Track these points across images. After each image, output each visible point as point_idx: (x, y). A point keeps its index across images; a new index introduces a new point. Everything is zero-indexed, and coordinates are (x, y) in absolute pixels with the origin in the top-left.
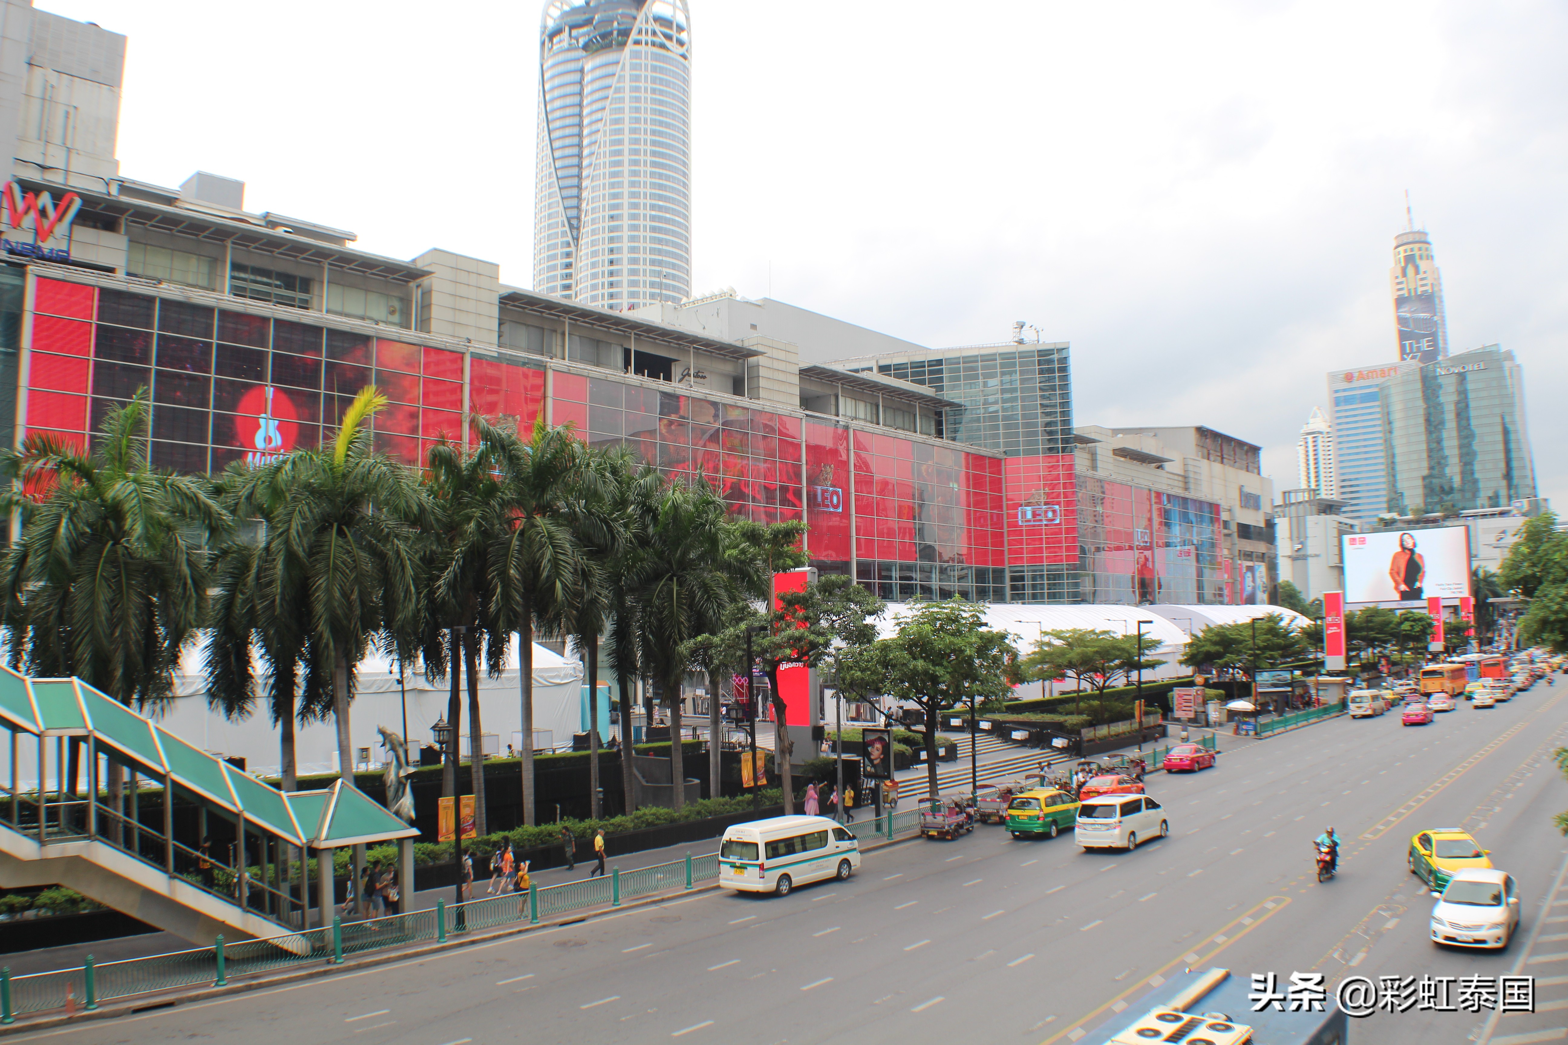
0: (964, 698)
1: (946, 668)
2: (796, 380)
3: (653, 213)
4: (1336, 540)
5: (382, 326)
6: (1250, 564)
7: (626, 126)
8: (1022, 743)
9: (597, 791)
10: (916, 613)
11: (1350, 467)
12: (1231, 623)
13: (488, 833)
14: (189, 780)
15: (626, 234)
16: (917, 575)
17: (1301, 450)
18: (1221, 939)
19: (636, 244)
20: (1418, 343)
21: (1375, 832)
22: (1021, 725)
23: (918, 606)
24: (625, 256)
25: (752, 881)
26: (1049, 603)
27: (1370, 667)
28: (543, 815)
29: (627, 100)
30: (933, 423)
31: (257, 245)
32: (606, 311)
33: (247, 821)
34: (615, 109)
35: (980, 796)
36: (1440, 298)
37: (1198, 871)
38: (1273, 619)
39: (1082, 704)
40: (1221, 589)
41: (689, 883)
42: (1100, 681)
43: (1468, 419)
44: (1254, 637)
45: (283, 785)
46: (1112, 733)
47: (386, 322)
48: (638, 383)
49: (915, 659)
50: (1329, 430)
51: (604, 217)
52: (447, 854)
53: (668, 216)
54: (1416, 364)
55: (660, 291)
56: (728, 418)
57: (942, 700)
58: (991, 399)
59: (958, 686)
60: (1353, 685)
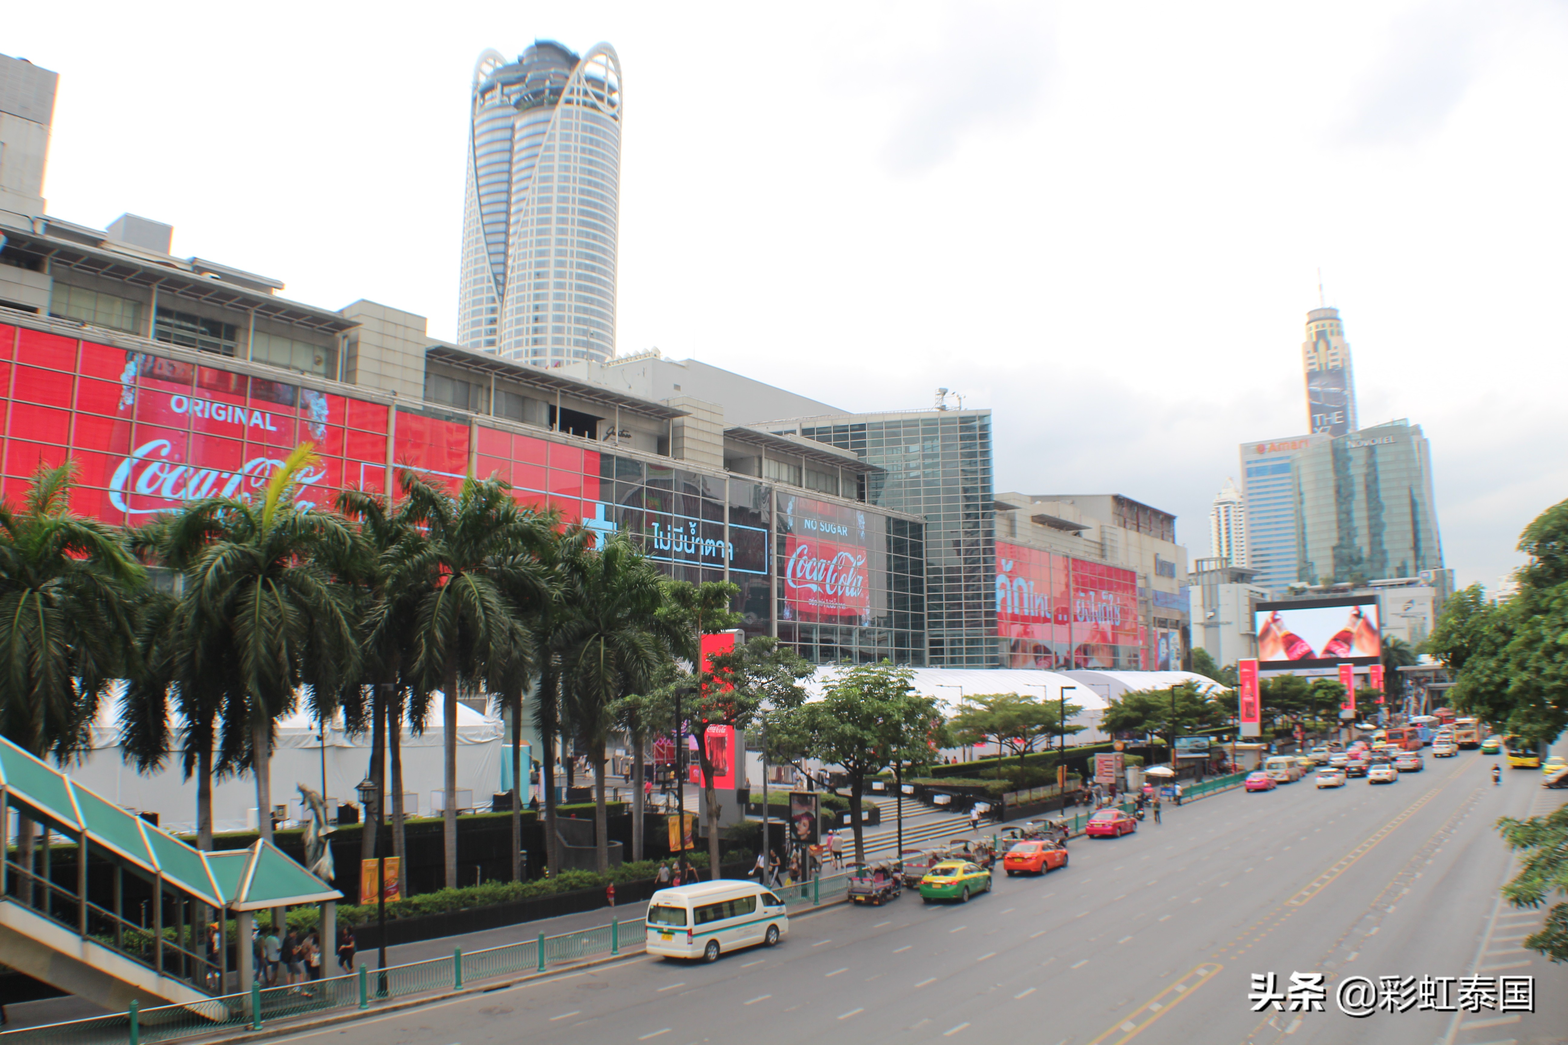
0: (892, 763)
1: (874, 732)
2: (720, 441)
3: (580, 271)
4: (1247, 610)
5: (307, 376)
6: (1164, 630)
7: (555, 185)
8: (944, 808)
9: (520, 855)
10: (844, 676)
11: (1261, 537)
12: (1151, 689)
13: (409, 895)
14: (106, 838)
15: (551, 291)
16: (838, 638)
17: (1213, 520)
18: (1156, 1007)
19: (561, 302)
20: (1328, 416)
21: (1301, 898)
22: (943, 790)
23: (846, 669)
24: (550, 313)
25: (680, 947)
26: (967, 668)
27: (1285, 733)
28: (465, 878)
29: (557, 158)
30: (855, 487)
31: (183, 290)
32: (531, 367)
33: (165, 881)
34: (545, 167)
35: (906, 861)
36: (1350, 373)
37: (1128, 938)
38: (1190, 686)
39: (1002, 769)
40: (1136, 656)
41: (615, 948)
42: (1020, 745)
43: (1377, 491)
44: (1172, 704)
45: (201, 842)
46: (1034, 798)
47: (312, 373)
48: (563, 440)
49: (843, 723)
50: (1240, 500)
51: (530, 274)
52: (370, 917)
53: (594, 274)
54: (1327, 437)
55: (585, 350)
56: (652, 478)
57: (869, 764)
58: (913, 464)
59: (886, 750)
60: (1268, 751)
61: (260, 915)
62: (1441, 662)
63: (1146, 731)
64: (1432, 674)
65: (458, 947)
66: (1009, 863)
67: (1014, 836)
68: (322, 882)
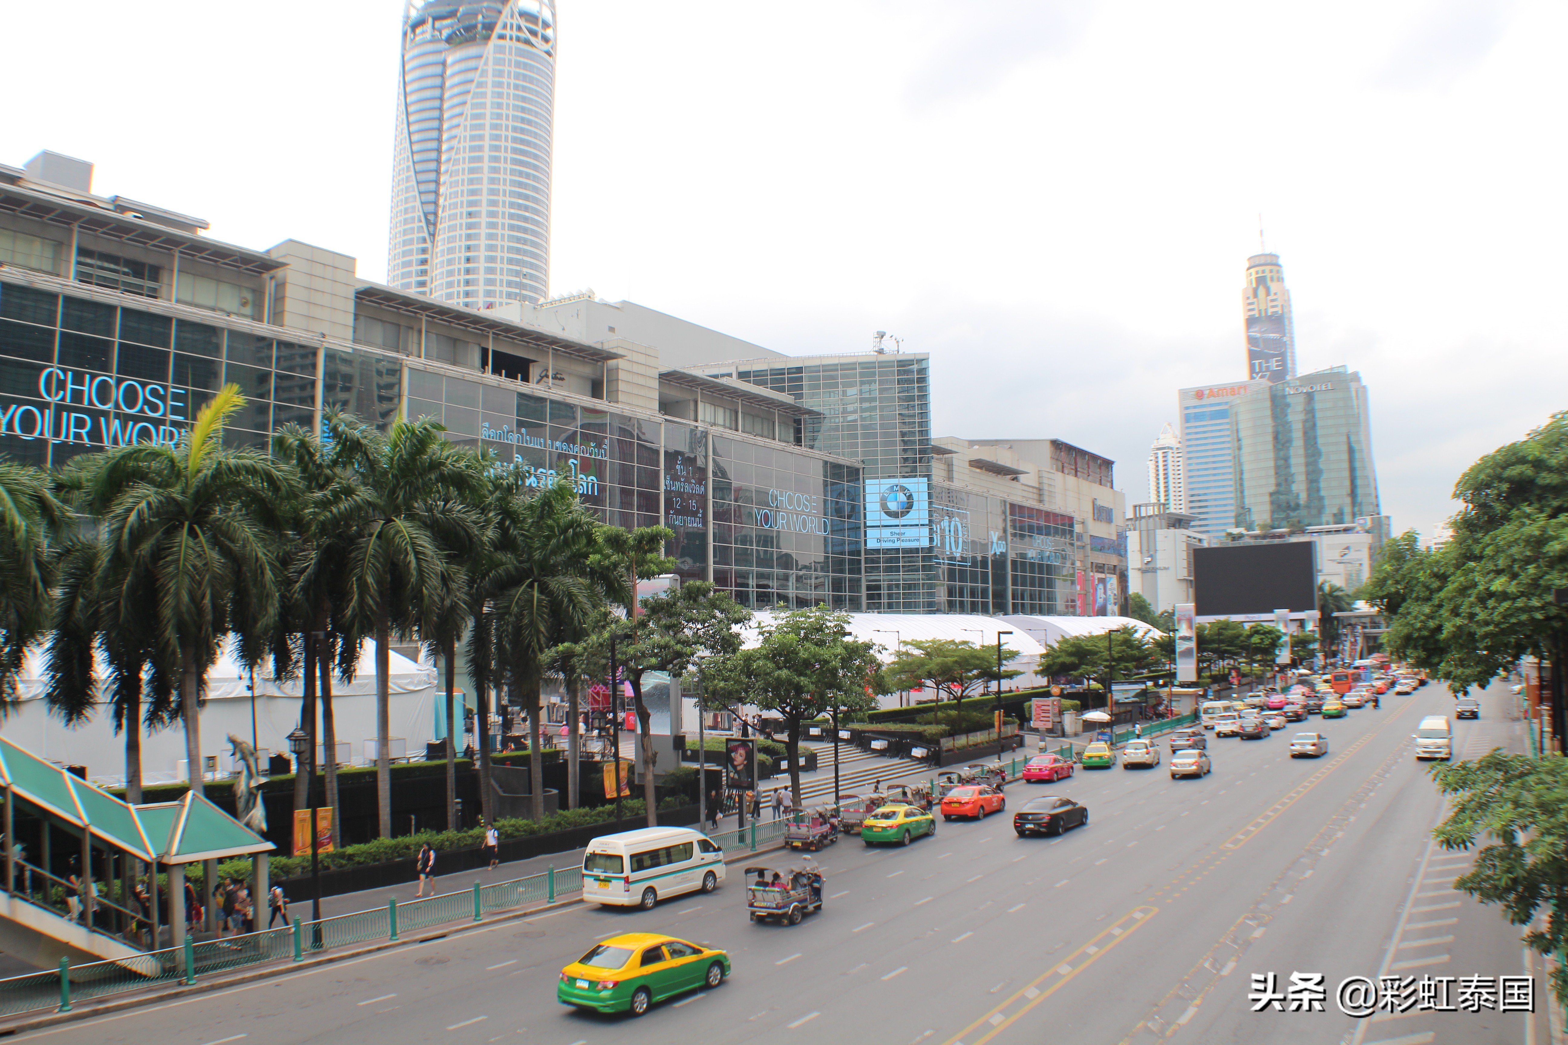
0: (828, 708)
1: (810, 678)
2: (656, 384)
3: (512, 211)
4: (1184, 555)
5: (233, 318)
6: (1102, 576)
7: (488, 122)
8: (882, 753)
9: (454, 804)
10: (780, 622)
11: (1199, 482)
12: (1087, 634)
13: (343, 846)
14: (32, 793)
15: (484, 231)
16: (774, 583)
17: (1152, 465)
18: (1092, 950)
19: (494, 242)
20: (1267, 362)
21: (1236, 842)
22: (880, 735)
23: (782, 615)
24: (482, 254)
25: (617, 894)
26: (904, 613)
27: (1221, 679)
28: (399, 828)
29: (489, 95)
30: (792, 431)
31: (104, 230)
32: (462, 309)
33: (93, 835)
34: (477, 104)
35: (843, 806)
36: (1290, 319)
37: (1065, 882)
38: (1127, 631)
39: (939, 714)
40: (1073, 601)
41: (552, 897)
42: (958, 691)
43: (1315, 438)
44: (1110, 649)
45: (130, 795)
46: (971, 743)
47: (237, 314)
48: (495, 383)
49: (779, 668)
50: (1179, 446)
51: (462, 213)
52: (304, 868)
53: (527, 214)
54: (1265, 383)
55: (518, 291)
56: (586, 421)
57: (805, 710)
58: (850, 408)
59: (822, 696)
60: (1205, 696)
61: (192, 868)
62: (1377, 609)
63: (1082, 676)
64: (1367, 620)
65: (393, 898)
66: (946, 808)
67: (950, 780)
68: (254, 834)
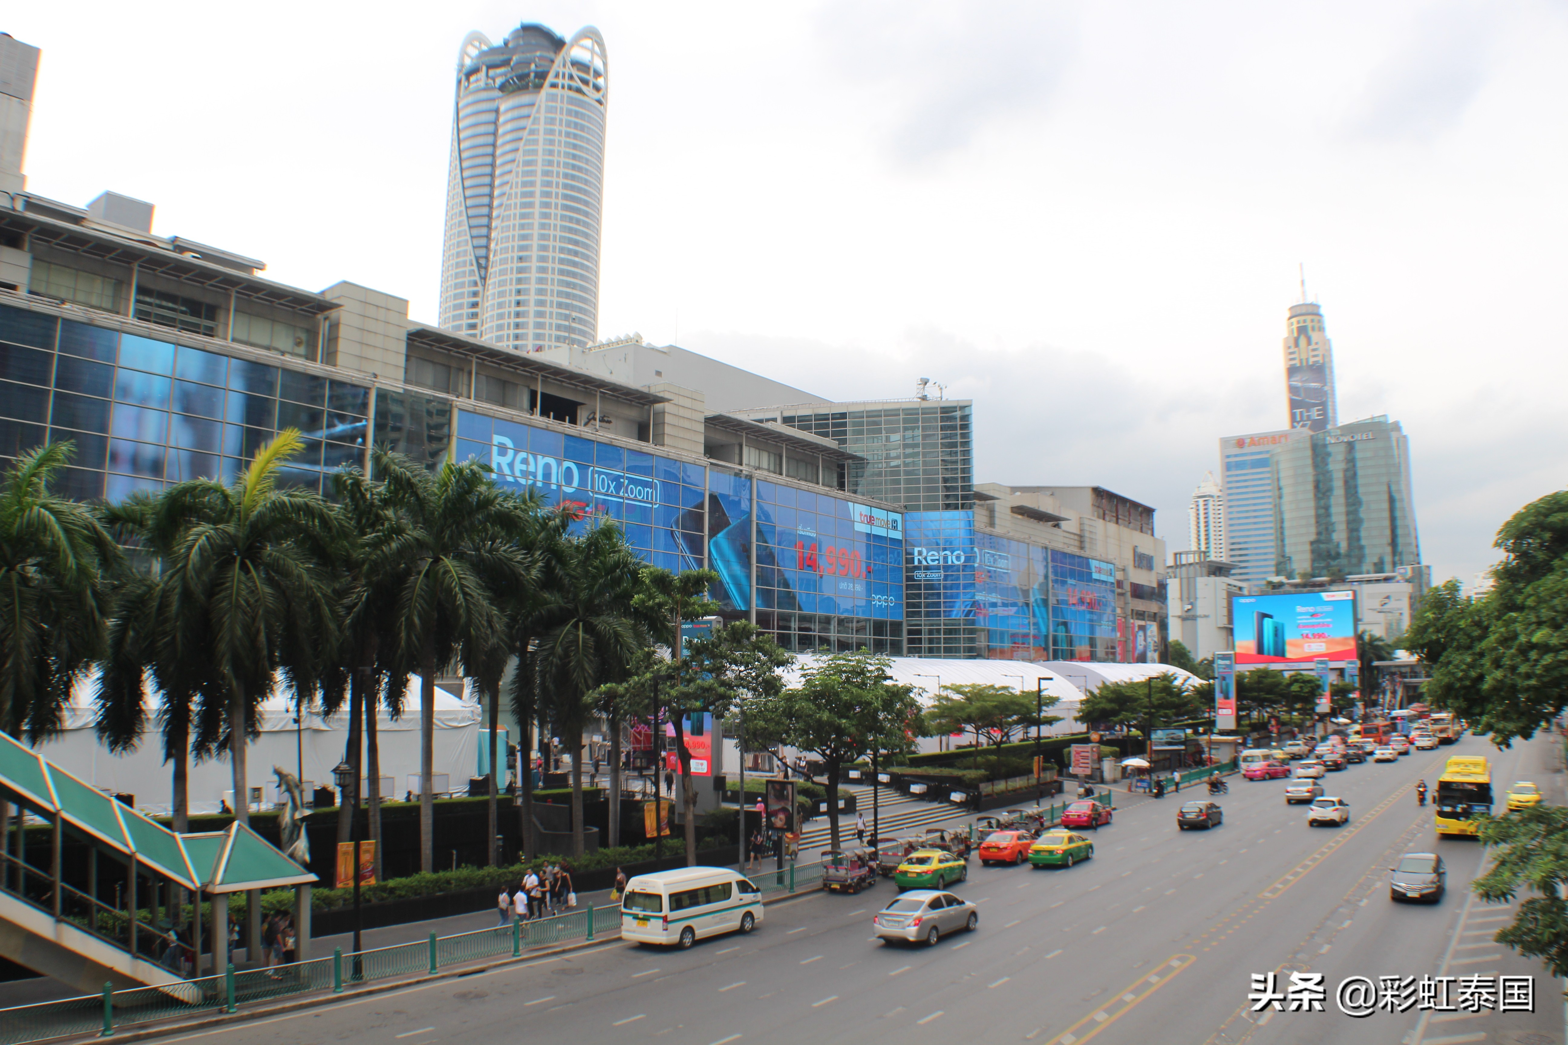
0: (869, 751)
1: (851, 720)
2: (701, 428)
3: (562, 256)
4: (1224, 603)
5: (287, 358)
6: (1142, 623)
7: (539, 168)
8: (920, 797)
9: (496, 839)
10: (822, 664)
11: (1240, 531)
12: (1127, 680)
13: (384, 879)
14: (81, 819)
15: (534, 275)
16: (817, 626)
17: (1192, 513)
18: (1129, 997)
19: (544, 287)
20: (1308, 411)
21: (1274, 891)
22: (918, 779)
23: (824, 658)
24: (532, 297)
25: (654, 933)
26: (945, 657)
27: (1261, 727)
28: (441, 863)
29: (541, 142)
30: (835, 476)
31: (163, 269)
32: (512, 351)
33: (140, 863)
34: (529, 151)
35: (882, 849)
36: (1331, 369)
37: (1102, 928)
38: (1166, 679)
39: (979, 759)
40: (1113, 648)
41: (590, 934)
42: (997, 735)
43: (1356, 487)
44: (1149, 696)
45: (176, 824)
46: (1010, 788)
47: (292, 354)
48: (543, 425)
49: (820, 710)
50: (1219, 494)
51: (512, 258)
52: (345, 900)
53: (577, 259)
54: (1307, 432)
55: (567, 334)
56: (632, 463)
57: (845, 753)
58: (893, 453)
59: (863, 739)
60: (1244, 744)
61: (236, 897)
62: (1417, 657)
63: (1122, 723)
64: (1407, 670)
65: (433, 931)
66: (984, 853)
67: (990, 825)
68: (297, 865)
